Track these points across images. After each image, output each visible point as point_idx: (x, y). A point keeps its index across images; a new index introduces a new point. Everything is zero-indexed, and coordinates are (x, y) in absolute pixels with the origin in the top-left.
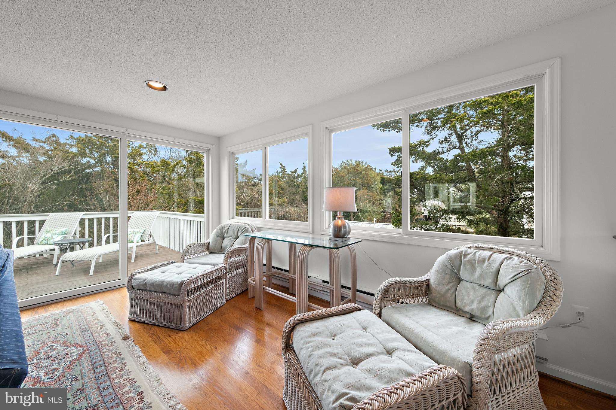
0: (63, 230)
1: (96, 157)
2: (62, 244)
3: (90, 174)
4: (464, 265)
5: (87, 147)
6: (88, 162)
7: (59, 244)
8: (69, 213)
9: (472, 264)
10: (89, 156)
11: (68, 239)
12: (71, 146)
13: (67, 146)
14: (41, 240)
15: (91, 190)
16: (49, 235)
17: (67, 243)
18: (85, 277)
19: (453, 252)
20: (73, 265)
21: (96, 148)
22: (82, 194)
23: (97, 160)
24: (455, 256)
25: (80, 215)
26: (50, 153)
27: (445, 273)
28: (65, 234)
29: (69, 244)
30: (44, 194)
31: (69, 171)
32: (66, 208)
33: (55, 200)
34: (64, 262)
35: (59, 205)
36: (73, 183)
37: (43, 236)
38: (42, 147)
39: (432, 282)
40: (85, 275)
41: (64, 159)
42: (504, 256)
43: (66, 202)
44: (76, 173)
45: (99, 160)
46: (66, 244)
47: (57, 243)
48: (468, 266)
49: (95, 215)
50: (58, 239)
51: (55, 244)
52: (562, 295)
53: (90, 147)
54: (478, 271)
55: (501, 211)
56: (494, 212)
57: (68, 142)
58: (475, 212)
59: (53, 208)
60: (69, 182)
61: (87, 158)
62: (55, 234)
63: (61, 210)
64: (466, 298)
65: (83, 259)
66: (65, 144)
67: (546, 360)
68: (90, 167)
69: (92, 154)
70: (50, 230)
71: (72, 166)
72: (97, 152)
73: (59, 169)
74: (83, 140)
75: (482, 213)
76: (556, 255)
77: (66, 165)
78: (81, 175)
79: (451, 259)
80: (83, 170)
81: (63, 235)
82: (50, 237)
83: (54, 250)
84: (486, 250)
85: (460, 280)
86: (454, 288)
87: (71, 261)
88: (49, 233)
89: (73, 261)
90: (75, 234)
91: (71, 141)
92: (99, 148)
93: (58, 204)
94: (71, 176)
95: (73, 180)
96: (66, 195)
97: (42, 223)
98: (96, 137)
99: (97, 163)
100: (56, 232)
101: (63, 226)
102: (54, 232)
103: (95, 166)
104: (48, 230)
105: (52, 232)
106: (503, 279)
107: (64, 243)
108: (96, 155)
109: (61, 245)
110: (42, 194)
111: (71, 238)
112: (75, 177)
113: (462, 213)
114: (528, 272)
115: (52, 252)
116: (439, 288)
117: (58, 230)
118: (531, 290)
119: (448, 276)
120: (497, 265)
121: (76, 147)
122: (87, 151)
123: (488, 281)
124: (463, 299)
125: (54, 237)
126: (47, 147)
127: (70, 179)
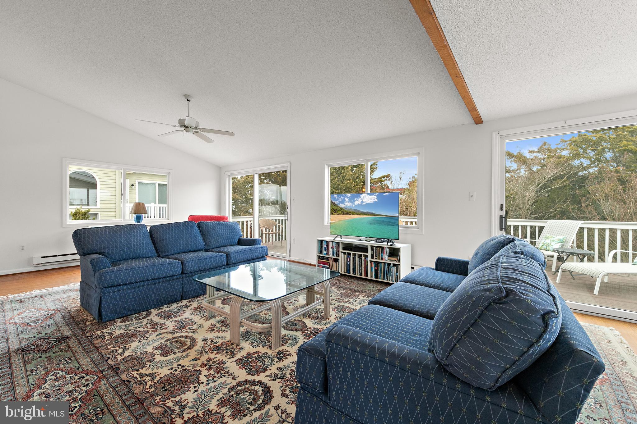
0: (561, 238)
1: (592, 156)
2: (562, 252)
3: (584, 178)
5: (581, 147)
6: (582, 164)
7: (558, 252)
8: (562, 220)
10: (583, 157)
11: (566, 247)
12: (562, 150)
13: (558, 151)
14: (541, 245)
15: (587, 195)
16: (548, 241)
17: (567, 253)
18: (589, 295)
20: (573, 278)
21: (592, 146)
22: (575, 200)
23: (593, 160)
25: (579, 224)
26: (542, 161)
28: (563, 242)
29: (568, 253)
30: (538, 202)
31: (561, 177)
32: (559, 216)
33: (548, 208)
34: (564, 271)
35: (551, 213)
36: (566, 189)
37: (543, 241)
38: (536, 157)
40: (588, 291)
41: (557, 165)
43: (559, 210)
44: (568, 178)
45: (596, 159)
46: (565, 253)
47: (557, 251)
49: (596, 225)
50: (557, 246)
51: (554, 251)
53: (584, 146)
57: (559, 146)
59: (546, 215)
60: (561, 188)
61: (581, 160)
62: (553, 241)
63: (554, 217)
65: (585, 273)
66: (556, 150)
68: (584, 169)
69: (587, 154)
70: (548, 237)
71: (564, 171)
72: (593, 150)
73: (552, 176)
74: (576, 141)
77: (558, 171)
78: (574, 179)
80: (576, 174)
81: (561, 243)
82: (549, 244)
83: (552, 257)
87: (570, 272)
88: (548, 240)
89: (572, 272)
90: (573, 243)
91: (562, 145)
92: (595, 145)
93: (551, 211)
94: (563, 182)
95: (565, 186)
96: (558, 202)
97: (541, 228)
98: (593, 132)
99: (593, 162)
100: (554, 239)
101: (560, 234)
102: (552, 239)
103: (589, 167)
104: (547, 237)
105: (550, 238)
107: (564, 252)
108: (592, 153)
109: (560, 253)
110: (536, 202)
111: (569, 247)
112: (567, 182)
115: (552, 259)
117: (556, 237)
121: (567, 149)
122: (581, 151)
125: (553, 243)
126: (539, 156)
127: (563, 185)
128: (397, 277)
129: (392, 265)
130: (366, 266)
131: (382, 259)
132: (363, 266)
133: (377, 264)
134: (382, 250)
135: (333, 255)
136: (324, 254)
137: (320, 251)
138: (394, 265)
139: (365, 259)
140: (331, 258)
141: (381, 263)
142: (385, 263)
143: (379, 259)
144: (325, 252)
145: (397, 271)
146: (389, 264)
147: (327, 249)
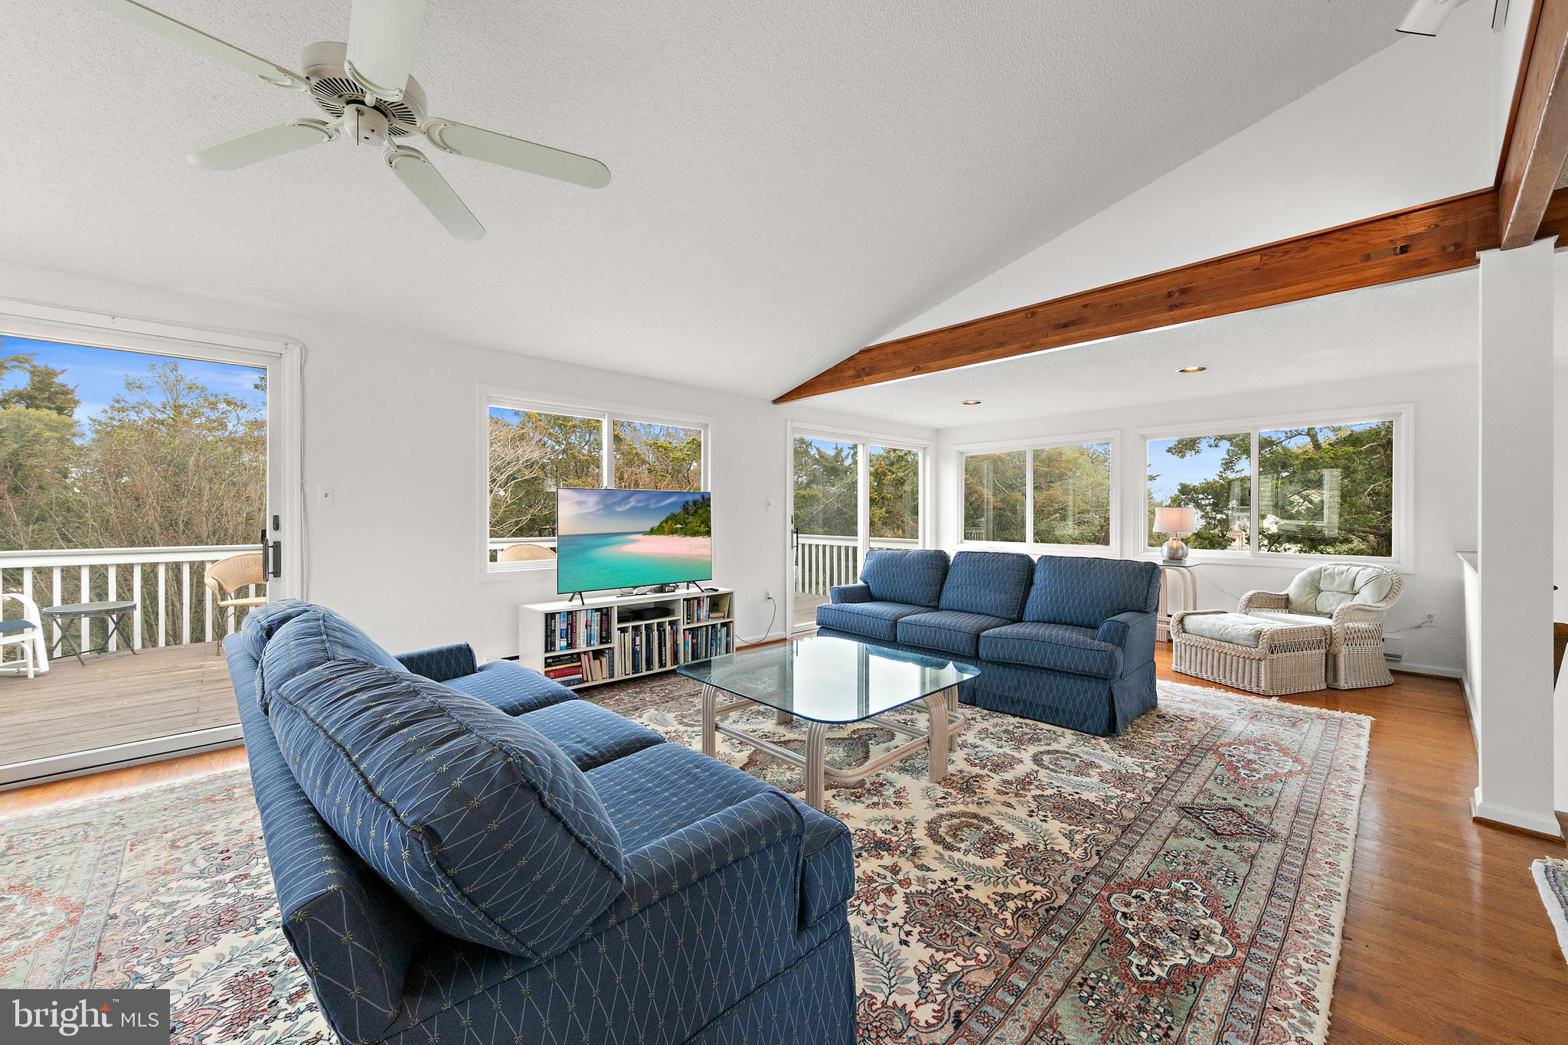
4: (1324, 578)
9: (1332, 576)
19: (1313, 568)
24: (1315, 572)
27: (1305, 586)
39: (1291, 596)
42: (1360, 568)
48: (1328, 578)
52: (1401, 594)
54: (1337, 581)
55: (1382, 536)
56: (1371, 537)
58: (1336, 540)
64: (1326, 603)
67: (1400, 657)
75: (1351, 542)
76: (1410, 569)
79: (1311, 574)
84: (1347, 565)
85: (1320, 591)
86: (1314, 599)
106: (1358, 584)
113: (1312, 540)
114: (1378, 577)
116: (1300, 598)
118: (1379, 589)
119: (1308, 589)
120: (1355, 574)
123: (1346, 588)
124: (1323, 604)
128: (728, 644)
129: (719, 626)
130: (675, 645)
131: (699, 620)
132: (668, 645)
133: (694, 632)
134: (699, 603)
135: (589, 644)
136: (561, 649)
137: (549, 645)
138: (723, 625)
139: (672, 628)
140: (585, 653)
141: (701, 627)
142: (707, 626)
143: (693, 622)
144: (564, 643)
145: (728, 635)
146: (713, 626)
147: (570, 633)
